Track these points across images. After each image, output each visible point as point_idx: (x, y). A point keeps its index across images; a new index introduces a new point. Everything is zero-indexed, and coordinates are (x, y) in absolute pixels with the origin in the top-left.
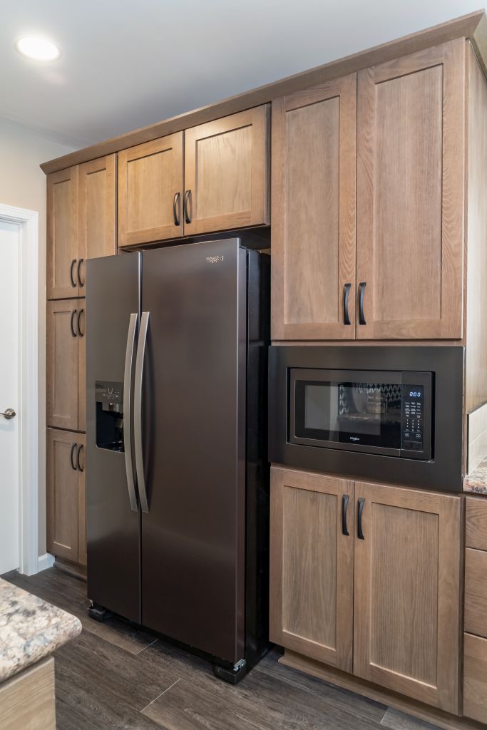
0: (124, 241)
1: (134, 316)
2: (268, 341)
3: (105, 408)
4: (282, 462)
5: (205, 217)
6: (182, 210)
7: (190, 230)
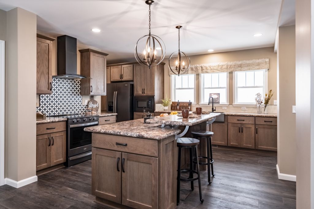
0: (112, 80)
1: (115, 92)
2: (133, 96)
3: (110, 105)
4: (136, 111)
5: (125, 78)
6: (121, 76)
7: (122, 80)
